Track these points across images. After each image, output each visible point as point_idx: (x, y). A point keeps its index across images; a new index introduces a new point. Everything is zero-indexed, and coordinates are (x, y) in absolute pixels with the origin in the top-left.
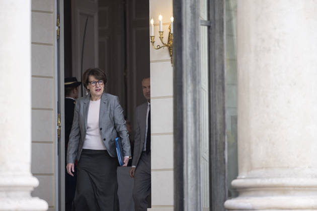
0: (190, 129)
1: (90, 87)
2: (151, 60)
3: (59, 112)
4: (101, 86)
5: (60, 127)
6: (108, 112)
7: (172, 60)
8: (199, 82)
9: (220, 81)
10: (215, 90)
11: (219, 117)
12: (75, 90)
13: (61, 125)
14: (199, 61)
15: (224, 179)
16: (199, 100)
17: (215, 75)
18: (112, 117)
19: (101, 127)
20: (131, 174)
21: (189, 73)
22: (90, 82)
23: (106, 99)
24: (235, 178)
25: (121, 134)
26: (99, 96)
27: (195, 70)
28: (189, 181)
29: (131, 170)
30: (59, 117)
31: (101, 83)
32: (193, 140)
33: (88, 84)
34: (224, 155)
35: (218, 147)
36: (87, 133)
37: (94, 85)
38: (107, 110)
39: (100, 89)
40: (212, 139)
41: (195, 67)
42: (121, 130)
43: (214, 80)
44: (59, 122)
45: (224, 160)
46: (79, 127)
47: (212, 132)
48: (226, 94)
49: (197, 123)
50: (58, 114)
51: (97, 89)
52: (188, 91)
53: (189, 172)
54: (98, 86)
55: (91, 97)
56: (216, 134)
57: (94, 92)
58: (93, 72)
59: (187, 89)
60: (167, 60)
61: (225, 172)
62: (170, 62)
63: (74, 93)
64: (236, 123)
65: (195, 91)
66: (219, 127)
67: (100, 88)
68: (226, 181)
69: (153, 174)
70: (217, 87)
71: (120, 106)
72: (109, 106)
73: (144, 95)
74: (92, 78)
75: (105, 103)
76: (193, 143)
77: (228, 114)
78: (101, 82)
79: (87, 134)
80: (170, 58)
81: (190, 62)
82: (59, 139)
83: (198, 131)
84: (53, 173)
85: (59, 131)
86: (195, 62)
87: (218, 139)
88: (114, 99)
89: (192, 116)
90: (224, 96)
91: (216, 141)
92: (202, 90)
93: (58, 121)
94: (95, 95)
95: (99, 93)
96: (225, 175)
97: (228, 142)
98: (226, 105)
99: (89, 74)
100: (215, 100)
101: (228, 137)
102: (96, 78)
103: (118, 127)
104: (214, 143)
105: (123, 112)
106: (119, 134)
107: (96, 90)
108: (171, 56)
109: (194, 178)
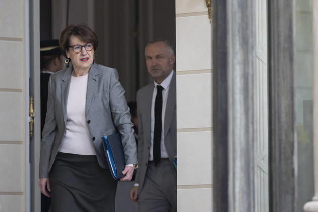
0: (238, 121)
1: (71, 55)
2: (177, 12)
3: (31, 94)
4: (89, 53)
5: (33, 118)
6: (101, 94)
7: (209, 13)
8: (253, 48)
9: (286, 46)
10: (278, 60)
11: (284, 102)
12: (57, 60)
13: (34, 115)
14: (253, 15)
15: (293, 202)
16: (253, 76)
17: (279, 37)
18: (106, 102)
19: (89, 118)
20: (132, 196)
21: (237, 33)
22: (72, 47)
23: (97, 73)
24: (310, 200)
25: (123, 129)
26: (85, 68)
27: (247, 28)
28: (237, 204)
29: (132, 191)
30: (32, 102)
31: (89, 49)
32: (243, 140)
33: (68, 50)
34: (292, 163)
35: (283, 151)
36: (67, 127)
37: (78, 51)
38: (99, 92)
39: (88, 58)
40: (273, 137)
41: (247, 24)
42: (120, 122)
43: (276, 44)
44: (32, 111)
45: (293, 170)
46: (55, 119)
47: (273, 127)
48: (296, 67)
49: (250, 113)
50: (30, 98)
51: (83, 57)
52: (236, 61)
53: (237, 190)
54: (85, 53)
55: (73, 70)
56: (280, 129)
57: (78, 62)
58: (77, 31)
59: (233, 57)
60: (202, 13)
61: (293, 189)
62: (207, 16)
63: (55, 64)
64: (312, 112)
65: (247, 62)
66: (284, 118)
67: (87, 56)
68: (295, 205)
69: (180, 192)
70: (281, 55)
71: (119, 84)
72: (102, 85)
73: (149, 70)
74: (75, 41)
75: (95, 80)
76: (243, 145)
77: (299, 98)
78: (89, 46)
79: (67, 129)
80: (207, 9)
81: (238, 15)
82: (32, 138)
83: (251, 126)
84: (22, 190)
85: (32, 125)
86: (247, 16)
87: (283, 137)
88: (110, 73)
89: (242, 101)
90: (292, 69)
91: (280, 140)
92: (258, 59)
93: (30, 109)
94: (80, 67)
95: (87, 64)
96: (293, 194)
97: (299, 143)
98: (296, 85)
99: (70, 34)
100: (278, 76)
101: (299, 135)
102: (83, 41)
103: (117, 118)
104: (276, 144)
105: (124, 94)
106: (118, 129)
107: (82, 60)
108: (209, 6)
109: (245, 198)
